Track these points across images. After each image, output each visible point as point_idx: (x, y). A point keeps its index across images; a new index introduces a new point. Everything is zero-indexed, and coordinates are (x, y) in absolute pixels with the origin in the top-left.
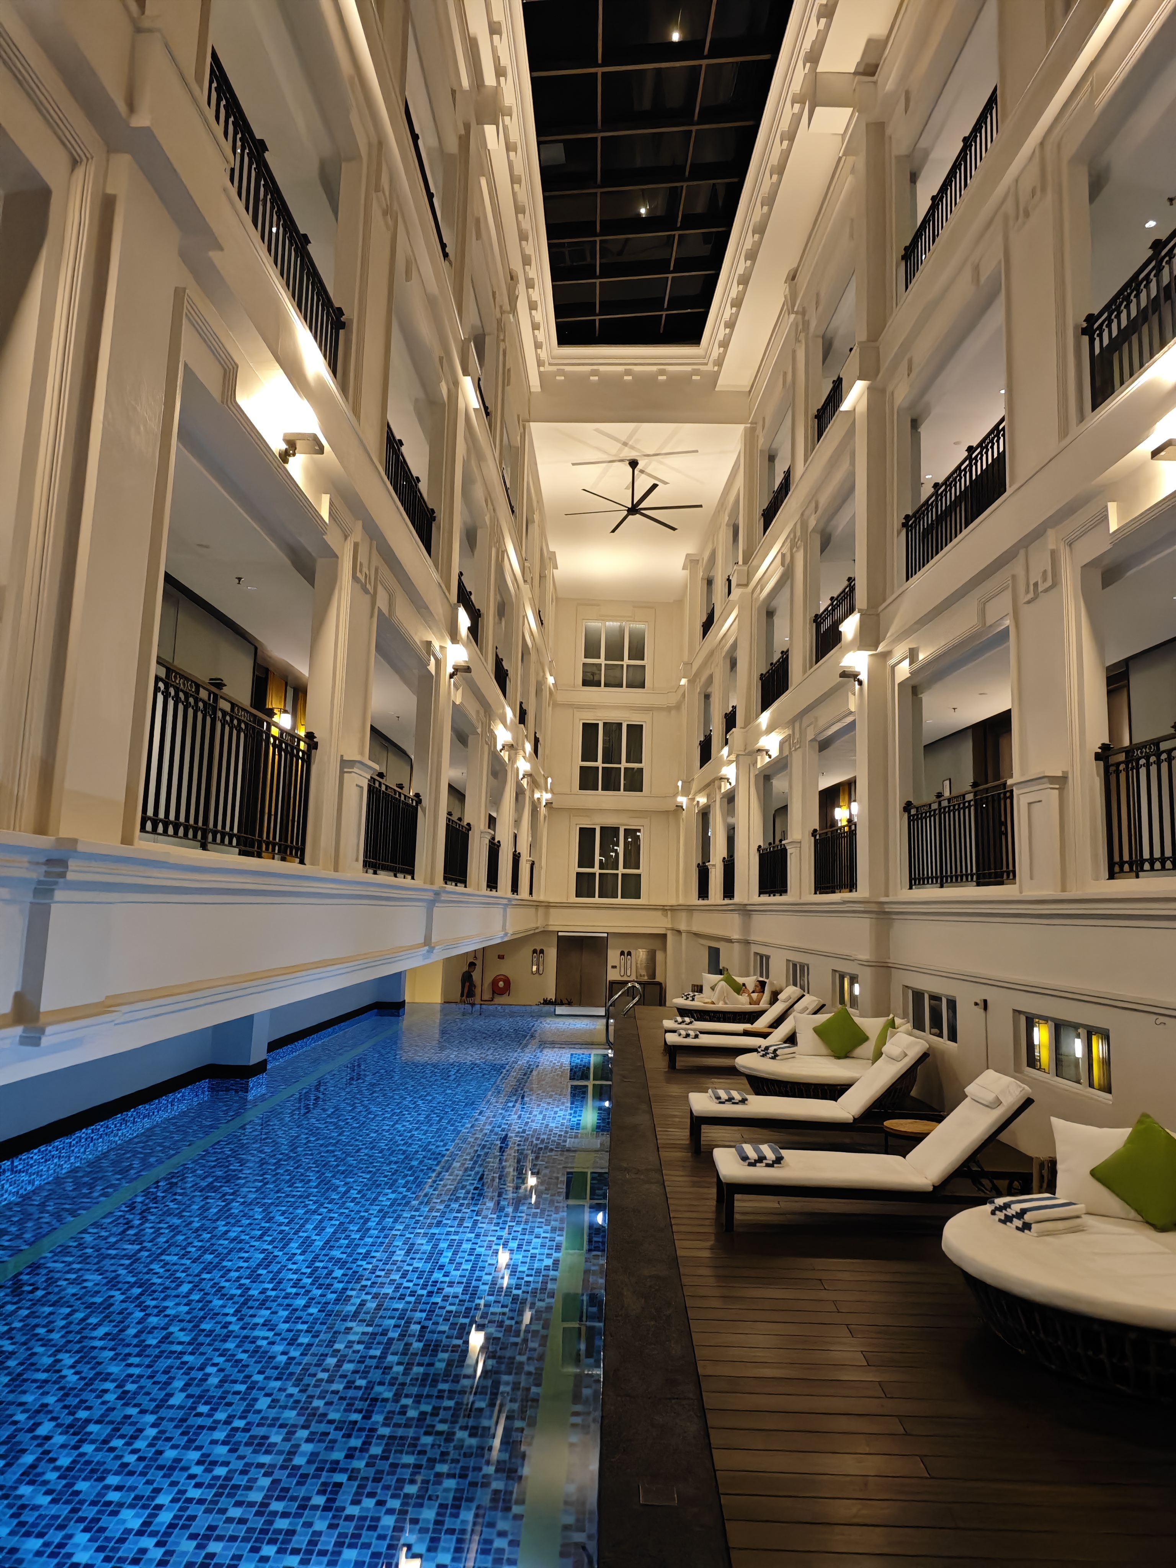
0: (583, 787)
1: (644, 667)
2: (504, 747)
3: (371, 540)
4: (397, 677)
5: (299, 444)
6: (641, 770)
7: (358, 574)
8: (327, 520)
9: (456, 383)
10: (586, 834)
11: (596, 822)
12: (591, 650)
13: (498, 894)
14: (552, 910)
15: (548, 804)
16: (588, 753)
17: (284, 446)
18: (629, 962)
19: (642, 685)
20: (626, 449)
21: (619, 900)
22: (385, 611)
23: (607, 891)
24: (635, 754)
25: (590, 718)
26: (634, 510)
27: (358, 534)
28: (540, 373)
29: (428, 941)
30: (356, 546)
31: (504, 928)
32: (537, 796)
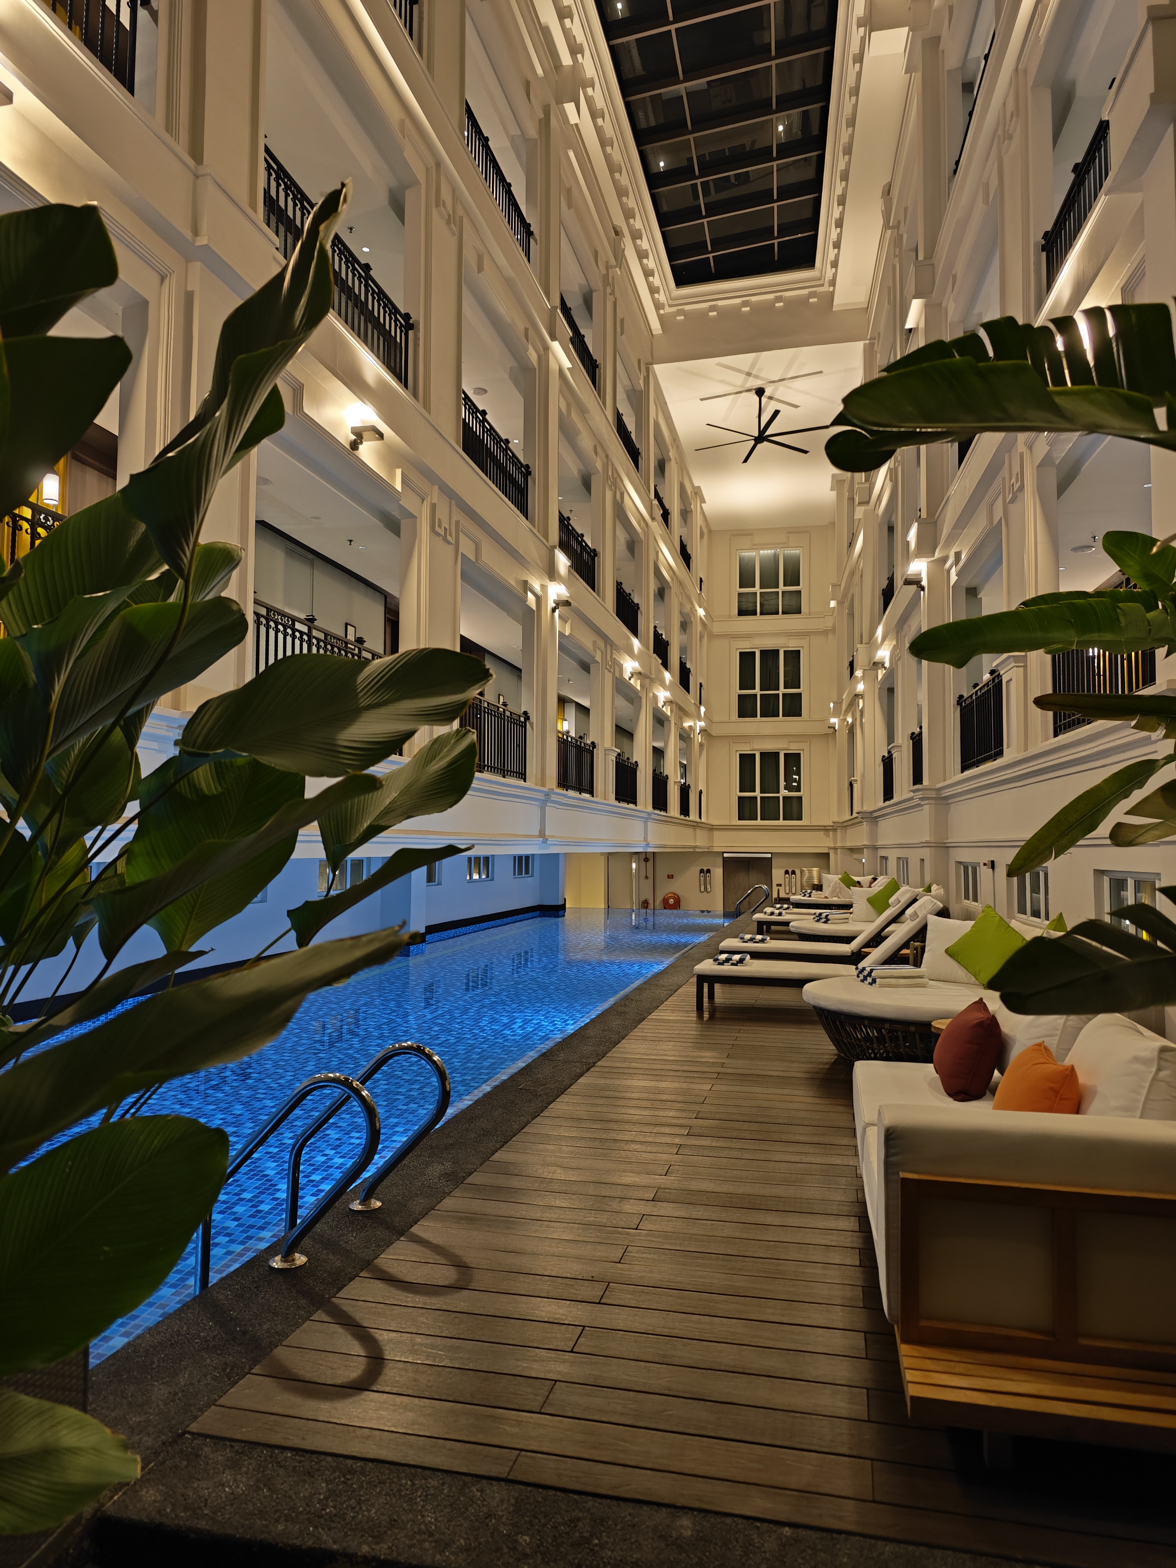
0: (741, 714)
1: (799, 592)
2: (632, 675)
3: (450, 499)
4: (505, 614)
5: (364, 435)
6: (800, 695)
7: (437, 529)
8: (400, 490)
9: (547, 348)
10: (746, 760)
11: (756, 748)
12: (746, 579)
13: (638, 808)
14: (716, 833)
15: (703, 731)
16: (746, 681)
17: (352, 438)
18: (793, 880)
19: (799, 611)
20: (751, 378)
21: (781, 822)
22: (472, 557)
23: (769, 812)
24: (794, 680)
25: (747, 647)
26: (761, 438)
27: (435, 496)
28: (659, 315)
29: (542, 834)
30: (433, 507)
31: (645, 839)
32: (686, 724)
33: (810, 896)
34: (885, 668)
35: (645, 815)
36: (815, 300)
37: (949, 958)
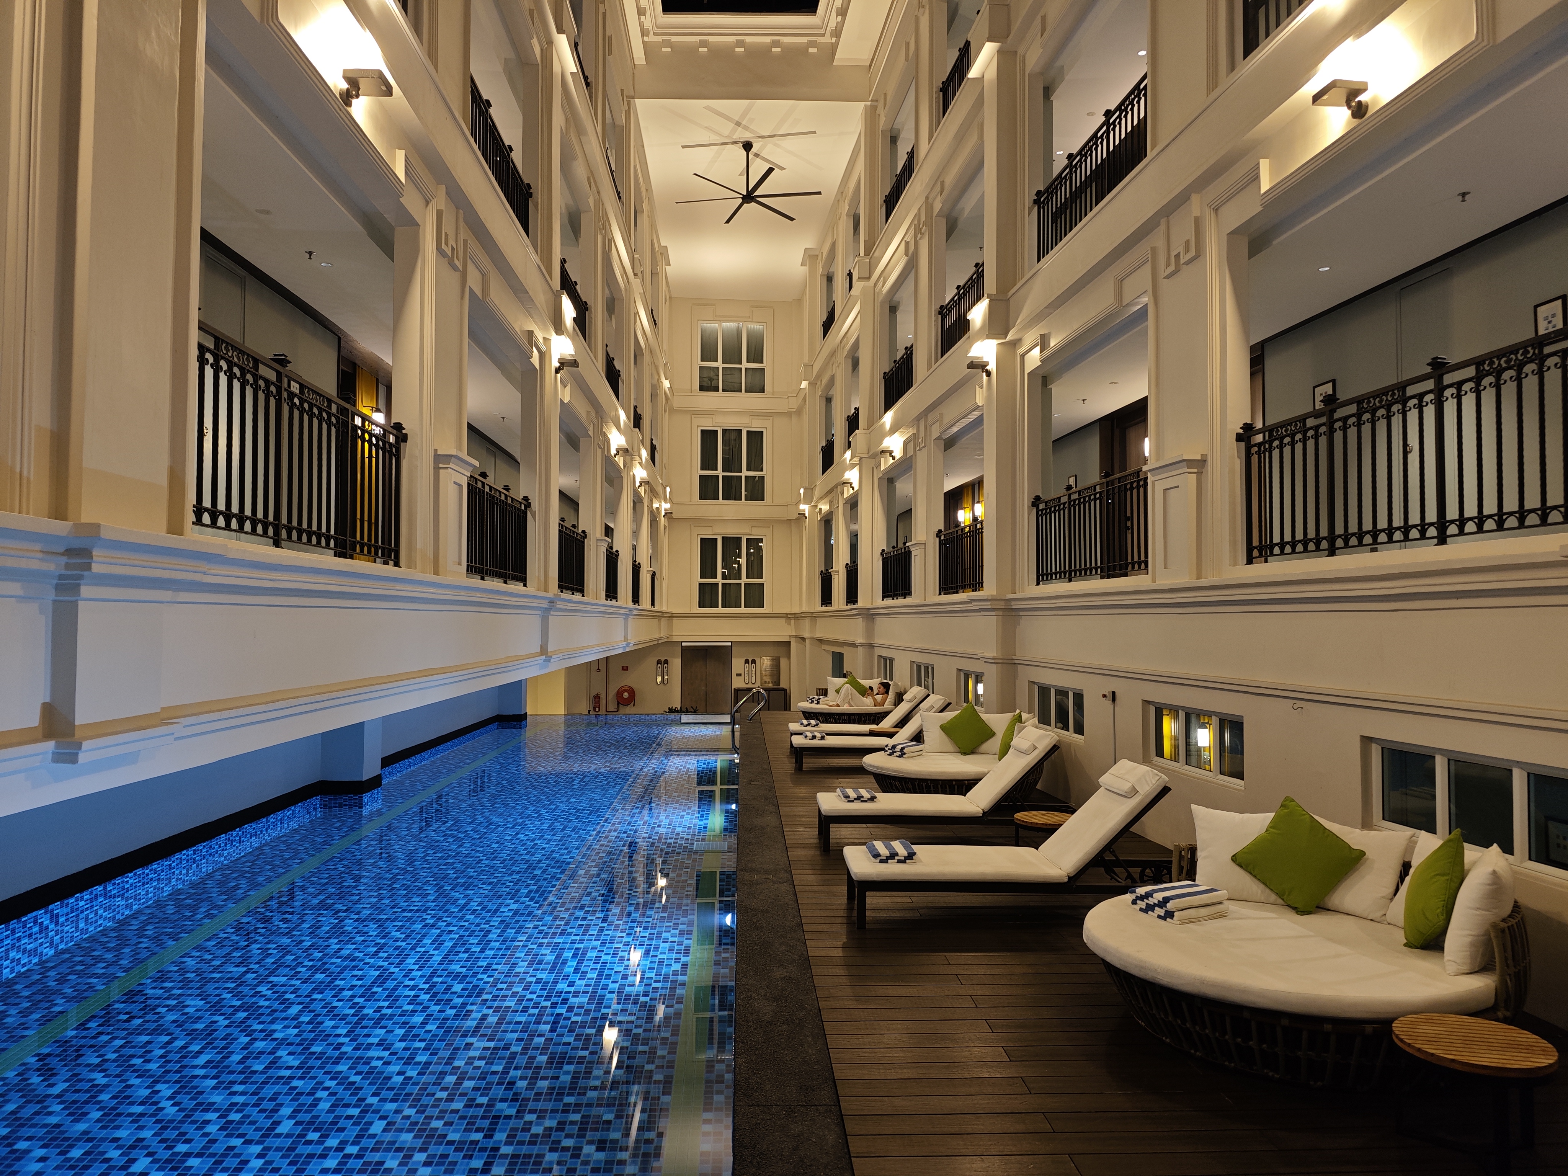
0: (703, 496)
1: (763, 370)
2: (618, 452)
3: (457, 208)
4: (498, 372)
5: (363, 84)
6: (762, 478)
7: (444, 247)
8: (403, 181)
10: (708, 545)
11: (718, 532)
12: (708, 353)
13: (619, 604)
14: (675, 621)
15: (668, 514)
16: (708, 461)
17: (344, 86)
18: (753, 670)
19: (762, 390)
20: (740, 129)
21: (743, 610)
22: (478, 291)
23: (731, 600)
24: (756, 462)
25: (708, 425)
26: (749, 197)
27: (441, 201)
28: (644, 43)
29: (544, 650)
30: (439, 214)
31: (626, 638)
32: (655, 505)
33: (818, 703)
34: (894, 458)
35: (626, 611)
36: (815, 50)
37: (1237, 868)
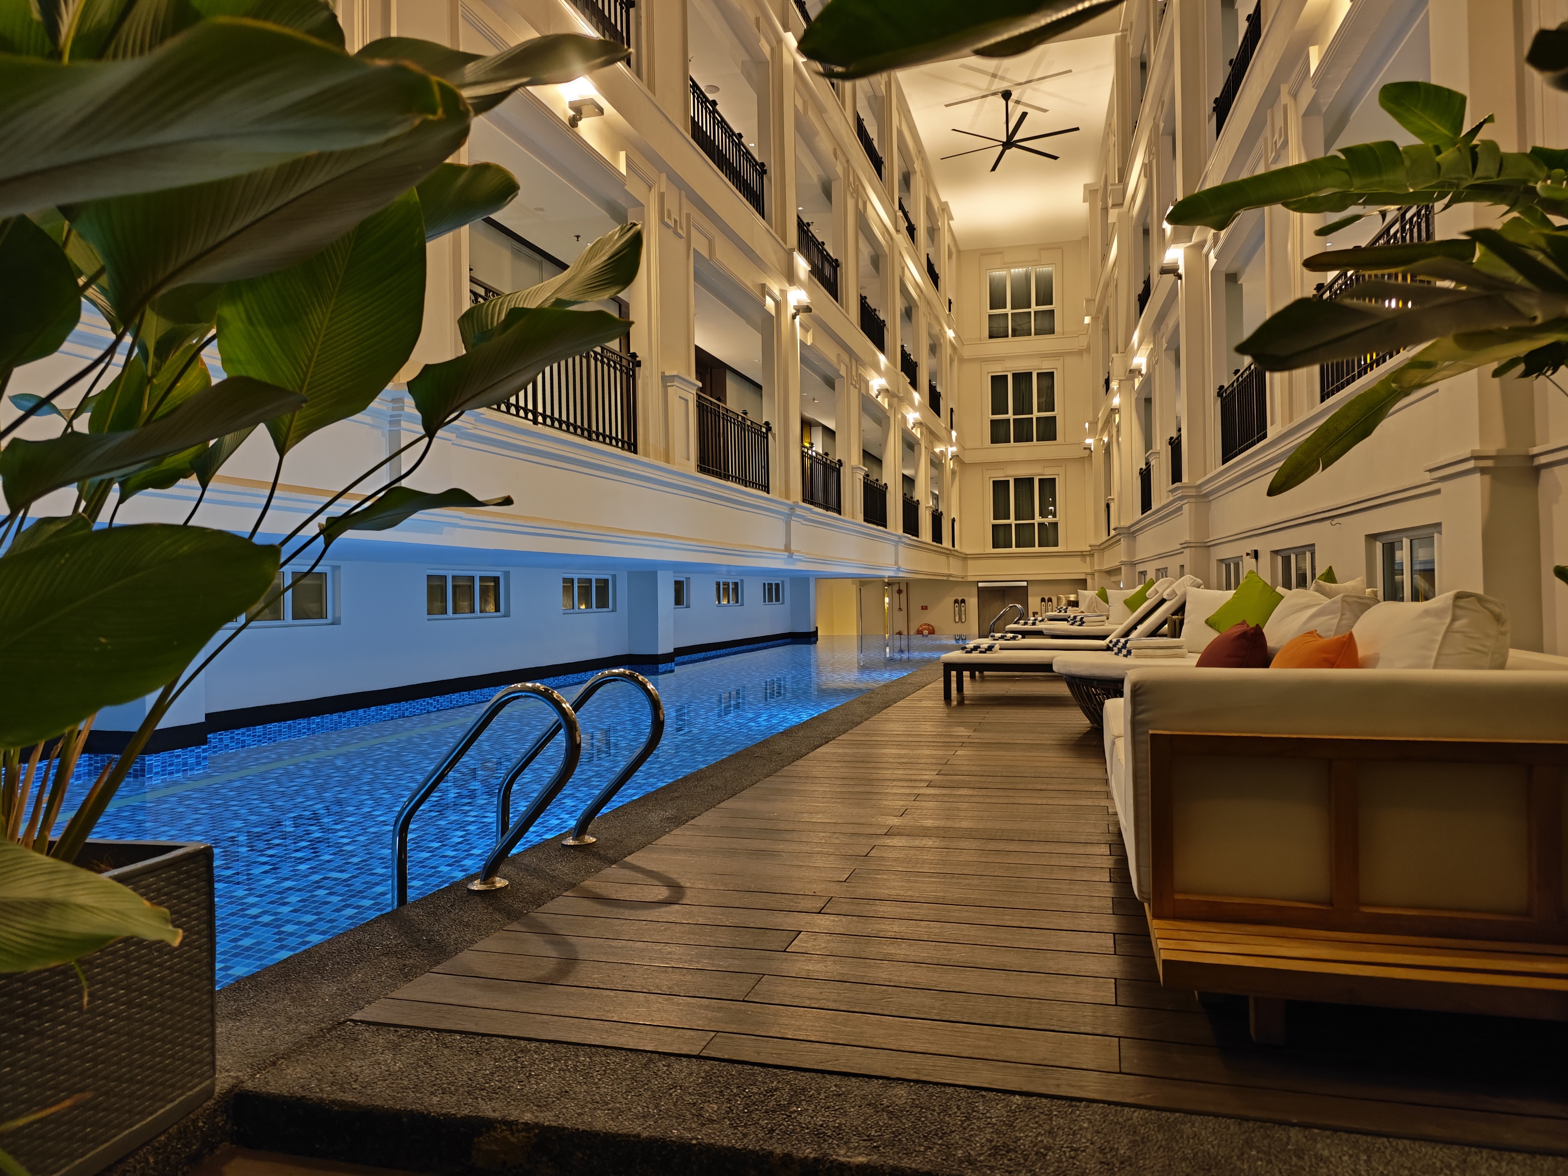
0: (994, 440)
1: (1052, 312)
2: (880, 393)
3: (680, 190)
4: (743, 322)
5: (585, 110)
6: (1054, 418)
7: (666, 220)
8: (624, 172)
9: (780, 40)
10: (1000, 487)
11: (1010, 474)
12: (997, 301)
13: (888, 530)
14: (970, 562)
15: (955, 457)
16: (999, 406)
17: (572, 113)
19: (1052, 331)
20: (997, 80)
21: (1037, 549)
22: (705, 253)
23: (1025, 538)
24: (1048, 404)
25: (998, 370)
26: (1009, 143)
27: (663, 184)
29: (787, 548)
30: (662, 196)
31: (896, 563)
32: (937, 449)
34: (1142, 375)
35: (896, 538)
37: (1209, 629)
